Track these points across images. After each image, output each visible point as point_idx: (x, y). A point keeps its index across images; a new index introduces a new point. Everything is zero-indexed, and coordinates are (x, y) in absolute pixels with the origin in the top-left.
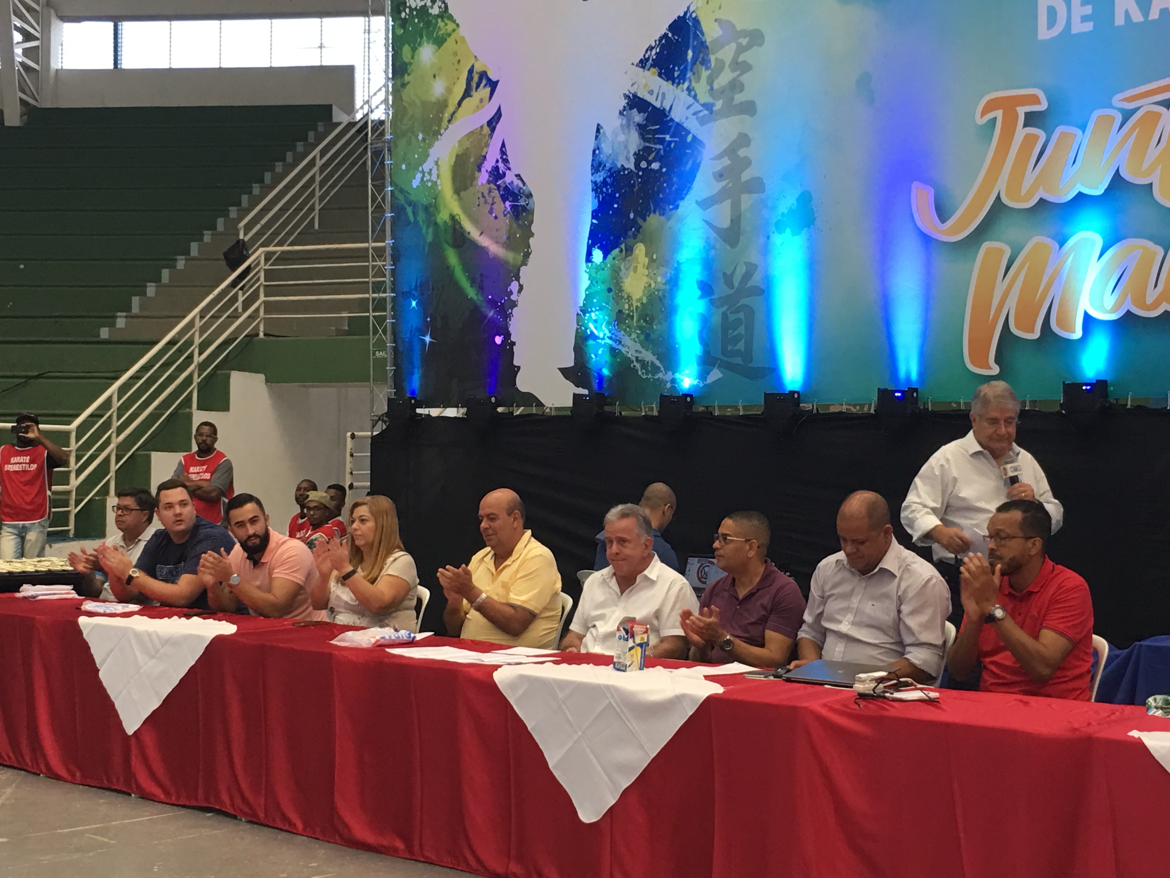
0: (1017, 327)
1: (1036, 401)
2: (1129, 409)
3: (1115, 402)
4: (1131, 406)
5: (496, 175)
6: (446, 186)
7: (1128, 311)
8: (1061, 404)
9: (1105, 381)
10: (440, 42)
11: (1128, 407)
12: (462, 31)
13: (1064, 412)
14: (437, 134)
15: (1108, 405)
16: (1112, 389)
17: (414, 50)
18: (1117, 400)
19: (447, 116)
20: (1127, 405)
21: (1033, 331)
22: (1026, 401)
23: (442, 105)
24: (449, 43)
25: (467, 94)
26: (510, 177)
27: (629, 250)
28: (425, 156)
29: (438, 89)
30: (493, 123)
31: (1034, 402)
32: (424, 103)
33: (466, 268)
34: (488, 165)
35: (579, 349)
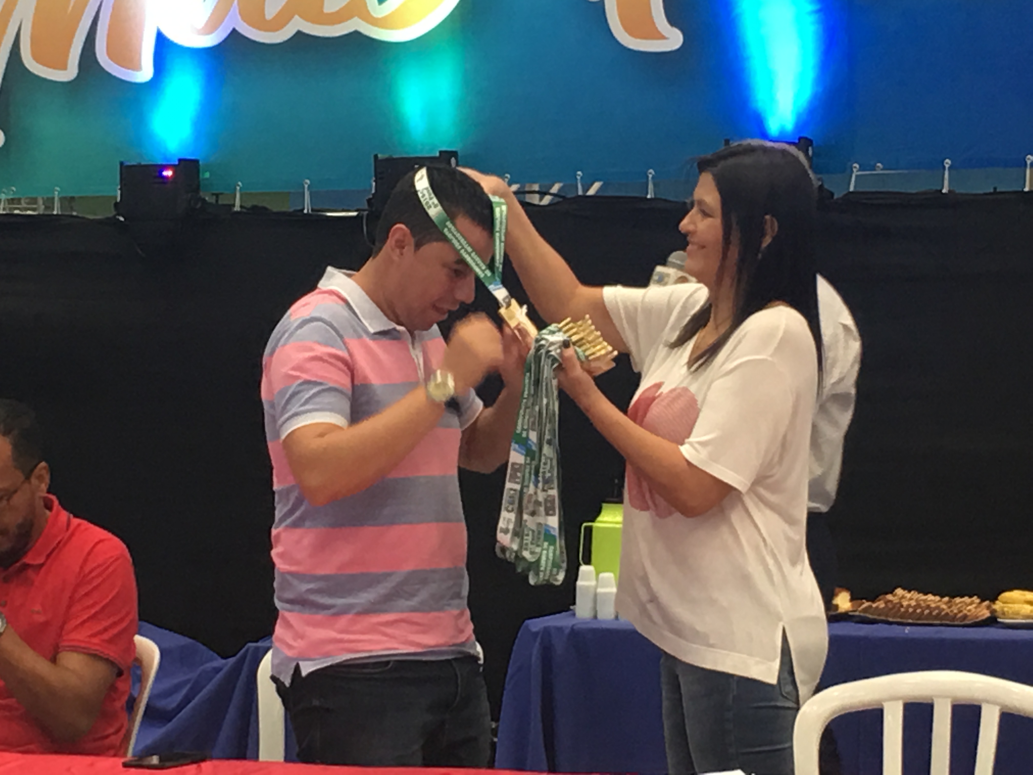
0: (36, 58)
1: (72, 198)
2: (237, 213)
3: (212, 200)
4: (241, 207)
7: (234, 31)
8: (116, 204)
9: (196, 162)
11: (237, 208)
13: (122, 219)
15: (199, 206)
16: (207, 175)
18: (217, 195)
20: (234, 205)
21: (64, 67)
22: (53, 199)
31: (68, 201)
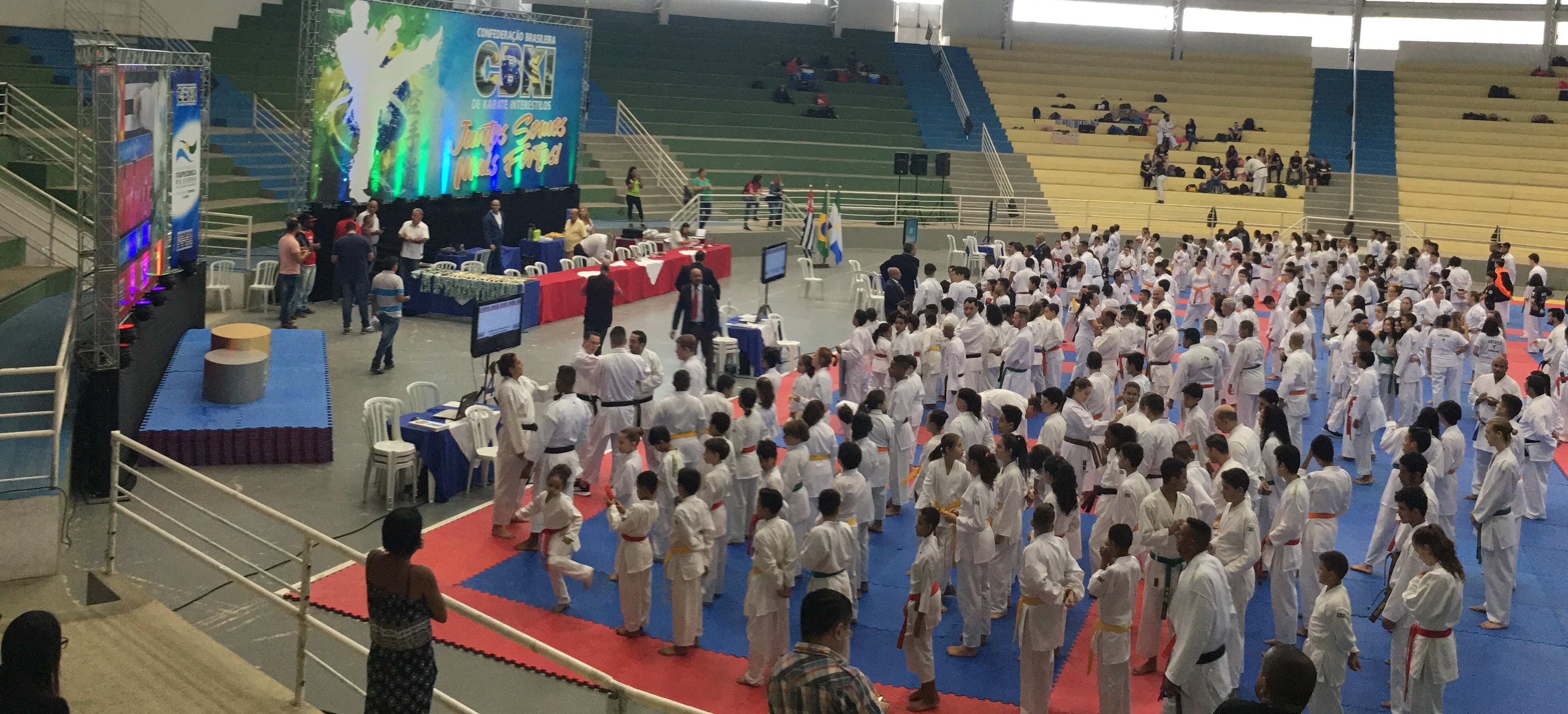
5: (349, 121)
6: (332, 122)
10: (334, 68)
12: (342, 66)
14: (330, 102)
17: (325, 68)
19: (334, 96)
23: (333, 91)
24: (337, 69)
25: (342, 90)
26: (353, 123)
27: (386, 152)
28: (325, 110)
29: (332, 85)
30: (350, 101)
32: (327, 90)
33: (337, 153)
34: (347, 117)
35: (370, 184)
